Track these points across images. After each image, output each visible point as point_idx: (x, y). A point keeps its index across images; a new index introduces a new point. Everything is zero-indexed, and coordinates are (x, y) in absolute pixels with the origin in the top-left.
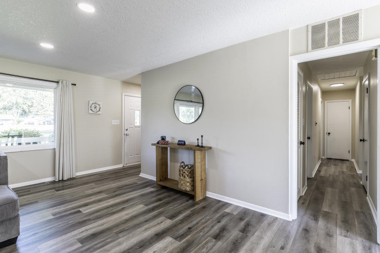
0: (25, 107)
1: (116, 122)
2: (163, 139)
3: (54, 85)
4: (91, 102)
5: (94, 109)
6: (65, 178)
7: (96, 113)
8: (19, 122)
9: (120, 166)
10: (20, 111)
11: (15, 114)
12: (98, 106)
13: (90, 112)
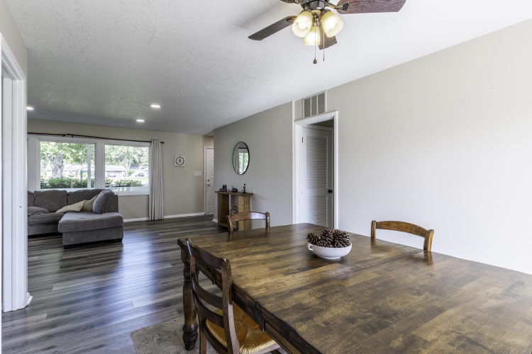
0: (136, 157)
1: (198, 173)
2: (225, 187)
3: (149, 144)
4: (176, 157)
5: (179, 162)
6: (156, 219)
7: (180, 166)
8: (130, 174)
9: (203, 214)
10: (131, 161)
11: (127, 165)
12: (182, 160)
13: (176, 165)
